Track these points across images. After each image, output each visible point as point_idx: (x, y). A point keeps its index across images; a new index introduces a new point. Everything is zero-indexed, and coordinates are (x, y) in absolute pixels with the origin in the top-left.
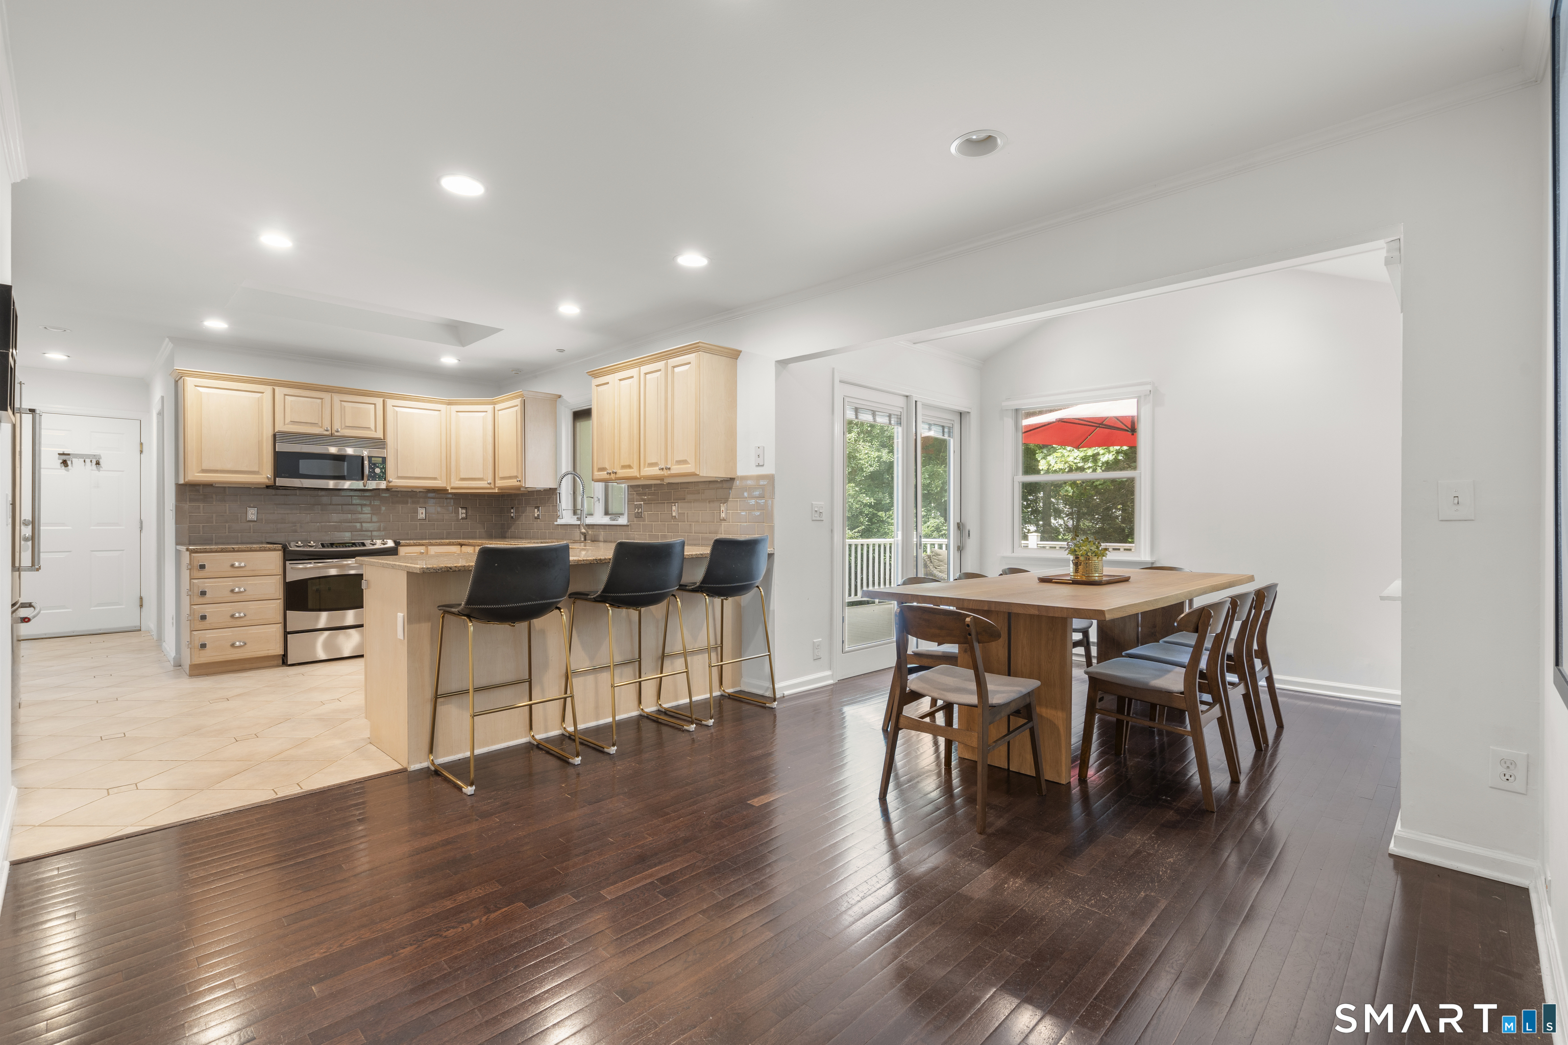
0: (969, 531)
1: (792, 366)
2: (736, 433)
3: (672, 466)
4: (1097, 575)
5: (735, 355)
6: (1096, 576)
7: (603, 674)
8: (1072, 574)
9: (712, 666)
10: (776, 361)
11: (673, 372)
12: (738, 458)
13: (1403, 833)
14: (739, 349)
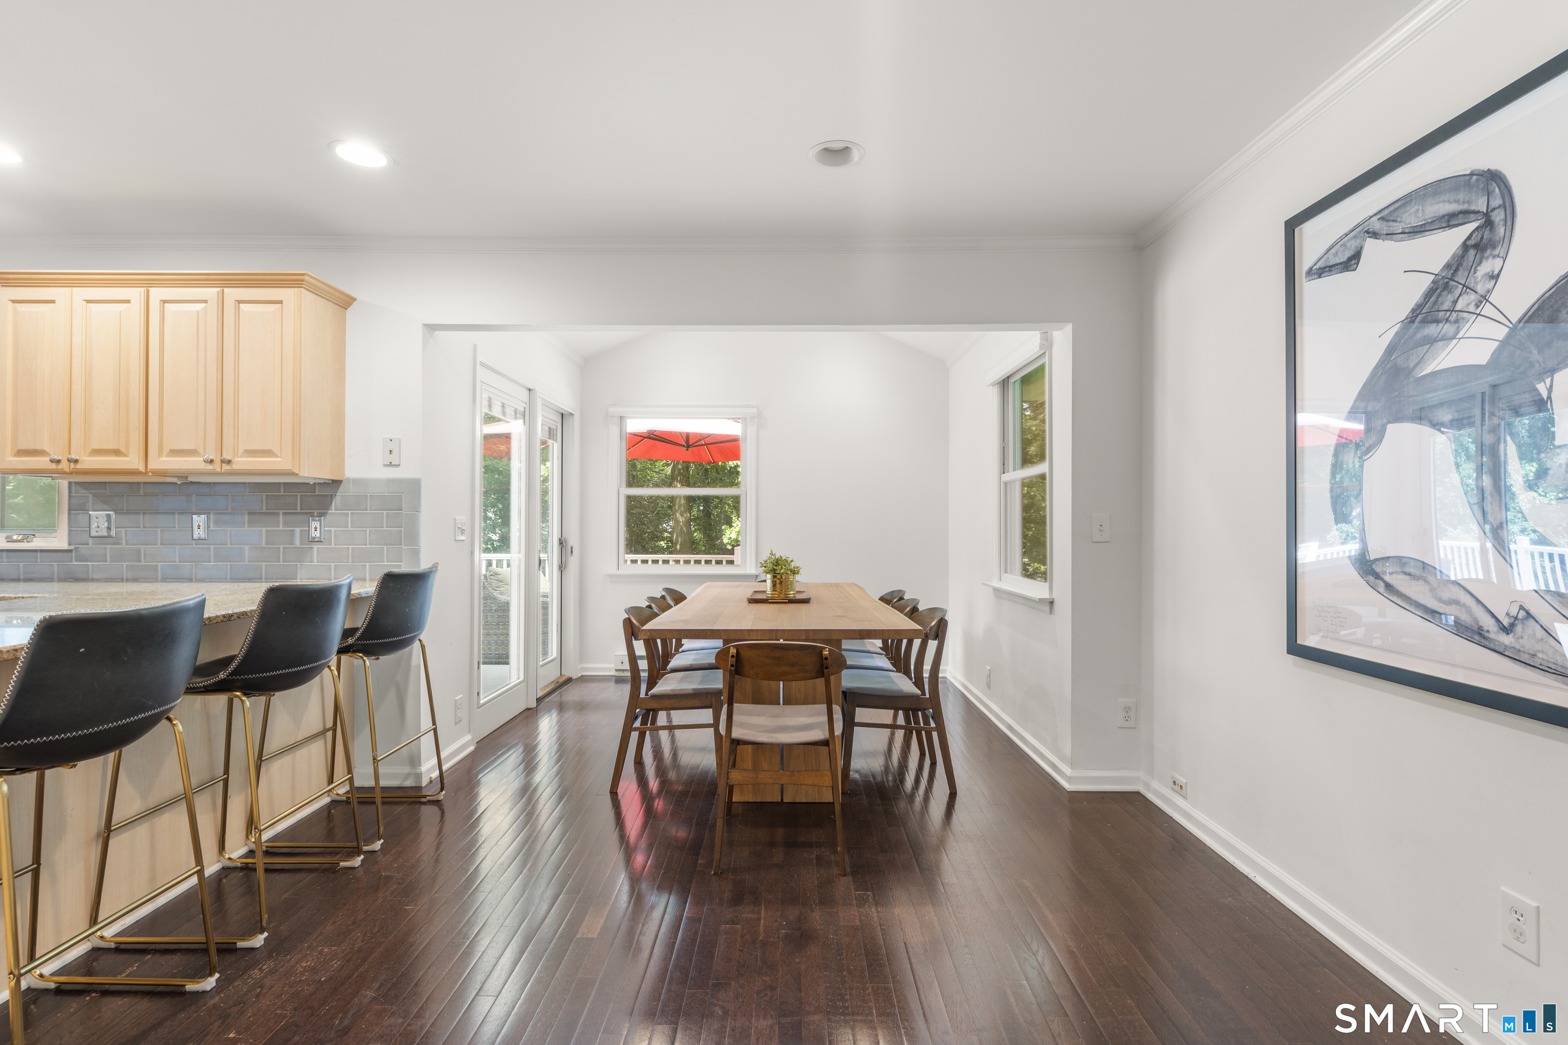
0: (572, 548)
1: (439, 334)
2: (344, 416)
3: (234, 458)
4: (792, 592)
5: (345, 302)
6: (791, 594)
7: (163, 816)
8: (770, 593)
9: (379, 761)
10: (423, 324)
11: (238, 310)
12: (347, 452)
13: (1074, 774)
14: (354, 295)
